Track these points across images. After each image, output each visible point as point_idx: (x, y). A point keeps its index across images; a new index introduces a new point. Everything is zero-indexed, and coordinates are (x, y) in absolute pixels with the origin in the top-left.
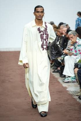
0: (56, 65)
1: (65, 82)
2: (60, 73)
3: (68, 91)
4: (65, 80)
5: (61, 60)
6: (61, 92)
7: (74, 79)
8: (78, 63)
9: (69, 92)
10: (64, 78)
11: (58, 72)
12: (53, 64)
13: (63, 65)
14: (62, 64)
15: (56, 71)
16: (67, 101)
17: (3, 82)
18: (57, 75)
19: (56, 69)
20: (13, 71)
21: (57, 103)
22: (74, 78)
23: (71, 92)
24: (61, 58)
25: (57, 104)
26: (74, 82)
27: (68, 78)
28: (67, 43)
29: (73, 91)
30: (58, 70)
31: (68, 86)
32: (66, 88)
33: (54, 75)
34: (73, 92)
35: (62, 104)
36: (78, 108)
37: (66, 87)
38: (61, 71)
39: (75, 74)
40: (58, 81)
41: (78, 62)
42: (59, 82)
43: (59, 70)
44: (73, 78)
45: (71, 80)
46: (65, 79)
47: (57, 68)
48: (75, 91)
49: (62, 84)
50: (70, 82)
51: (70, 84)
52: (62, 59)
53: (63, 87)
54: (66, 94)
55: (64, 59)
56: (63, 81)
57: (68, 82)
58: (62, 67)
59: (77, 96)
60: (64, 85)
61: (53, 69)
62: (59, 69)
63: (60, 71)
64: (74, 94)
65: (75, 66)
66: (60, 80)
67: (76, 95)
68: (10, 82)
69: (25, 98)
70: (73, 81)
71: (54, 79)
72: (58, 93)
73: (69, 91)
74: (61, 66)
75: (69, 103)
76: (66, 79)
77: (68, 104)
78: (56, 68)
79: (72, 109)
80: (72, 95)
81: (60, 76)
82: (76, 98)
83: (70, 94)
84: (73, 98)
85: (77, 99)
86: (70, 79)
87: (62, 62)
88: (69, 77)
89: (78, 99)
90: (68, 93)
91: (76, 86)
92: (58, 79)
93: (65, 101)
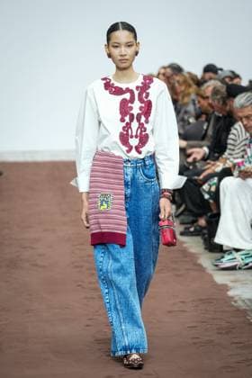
1: (222, 266)
2: (206, 236)
3: (232, 298)
4: (224, 260)
5: (209, 193)
6: (208, 301)
9: (235, 302)
10: (218, 255)
11: (197, 235)
12: (183, 206)
13: (215, 212)
14: (213, 207)
16: (227, 333)
17: (13, 264)
18: (194, 245)
19: (193, 222)
20: (46, 230)
21: (195, 340)
23: (243, 301)
25: (195, 343)
30: (198, 228)
32: (225, 288)
33: (185, 245)
34: (249, 303)
35: (212, 341)
37: (225, 285)
38: (209, 231)
40: (200, 265)
42: (201, 269)
43: (202, 228)
44: (248, 255)
46: (223, 257)
47: (196, 221)
49: (211, 276)
50: (240, 268)
51: (239, 275)
52: (213, 189)
53: (215, 285)
54: (227, 309)
56: (217, 266)
57: (233, 268)
58: (211, 217)
60: (220, 278)
61: (182, 223)
62: (202, 222)
63: (205, 231)
66: (206, 260)
68: (36, 265)
69: (89, 322)
70: (250, 264)
71: (187, 259)
72: (197, 306)
73: (236, 298)
74: (209, 214)
75: (236, 340)
77: (233, 343)
78: (191, 218)
80: (245, 311)
83: (238, 310)
86: (239, 259)
87: (211, 201)
88: (237, 250)
90: (233, 306)
92: (198, 258)
93: (221, 333)
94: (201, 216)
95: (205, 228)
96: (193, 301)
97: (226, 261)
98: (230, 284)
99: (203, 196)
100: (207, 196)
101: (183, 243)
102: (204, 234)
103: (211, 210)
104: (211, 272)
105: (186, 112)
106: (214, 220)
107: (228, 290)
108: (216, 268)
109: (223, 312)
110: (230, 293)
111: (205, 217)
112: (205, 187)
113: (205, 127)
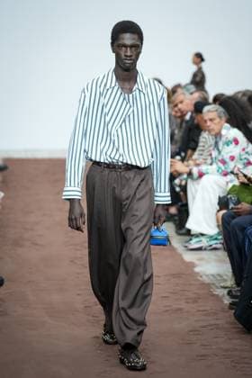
2: (177, 222)
3: (198, 273)
4: (191, 242)
5: (180, 186)
6: (177, 275)
7: (215, 242)
8: (229, 196)
9: (201, 277)
10: (187, 238)
13: (184, 202)
14: (183, 199)
16: (194, 302)
17: (17, 243)
21: (167, 308)
22: (216, 239)
23: (207, 276)
24: (181, 181)
25: (167, 311)
26: (215, 249)
29: (213, 275)
31: (199, 260)
32: (192, 265)
34: (211, 277)
35: (180, 309)
36: (227, 323)
37: (192, 263)
38: (180, 218)
39: (218, 226)
41: (229, 194)
44: (212, 239)
45: (207, 244)
46: (191, 240)
48: (219, 275)
49: (181, 255)
50: (205, 249)
51: (204, 254)
52: (183, 183)
53: (184, 262)
54: (192, 282)
57: (200, 249)
59: (225, 288)
60: (188, 257)
62: (173, 210)
63: (176, 218)
64: (213, 284)
65: (219, 204)
66: (176, 242)
67: (222, 285)
68: (36, 244)
69: (79, 292)
70: (214, 246)
72: (169, 280)
73: (201, 274)
75: (201, 309)
76: (194, 240)
77: (199, 311)
79: (211, 325)
80: (209, 284)
81: (176, 232)
82: (221, 294)
83: (203, 284)
84: (214, 295)
85: (223, 295)
86: (204, 242)
87: (182, 193)
89: (228, 297)
90: (199, 280)
91: (220, 261)
93: (188, 303)
95: (175, 215)
96: (166, 275)
97: (194, 243)
98: (197, 262)
100: (178, 189)
103: (181, 200)
104: (181, 252)
106: (183, 208)
107: (195, 267)
108: (185, 248)
109: (190, 285)
110: (197, 270)
111: (176, 206)
112: (177, 181)
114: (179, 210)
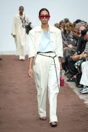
0: (71, 73)
2: (77, 82)
3: (86, 104)
5: (77, 66)
6: (77, 105)
11: (73, 81)
12: (68, 71)
13: (80, 73)
14: (79, 71)
15: (71, 79)
18: (72, 85)
19: (71, 77)
20: (18, 80)
21: (73, 120)
24: (78, 64)
27: (87, 88)
28: (85, 45)
30: (73, 79)
31: (87, 98)
32: (83, 101)
33: (69, 85)
35: (78, 120)
37: (83, 99)
40: (74, 92)
42: (75, 94)
43: (75, 79)
46: (83, 89)
47: (73, 76)
49: (78, 96)
52: (79, 65)
53: (80, 99)
55: (80, 65)
56: (80, 92)
58: (78, 75)
60: (82, 97)
62: (75, 77)
63: (76, 80)
66: (76, 90)
68: (15, 93)
69: (34, 113)
71: (69, 90)
72: (73, 107)
74: (77, 74)
75: (87, 120)
76: (84, 89)
81: (76, 86)
87: (78, 69)
90: (86, 107)
92: (73, 90)
93: (81, 117)
94: (74, 74)
95: (76, 79)
96: (72, 105)
97: (84, 91)
98: (85, 99)
99: (75, 67)
100: (76, 67)
101: (68, 84)
102: (76, 81)
103: (78, 73)
104: (78, 95)
105: (69, 37)
107: (84, 101)
108: (80, 93)
109: (83, 109)
110: (85, 102)
111: (76, 75)
112: (76, 64)
113: (76, 42)
114: (77, 77)
